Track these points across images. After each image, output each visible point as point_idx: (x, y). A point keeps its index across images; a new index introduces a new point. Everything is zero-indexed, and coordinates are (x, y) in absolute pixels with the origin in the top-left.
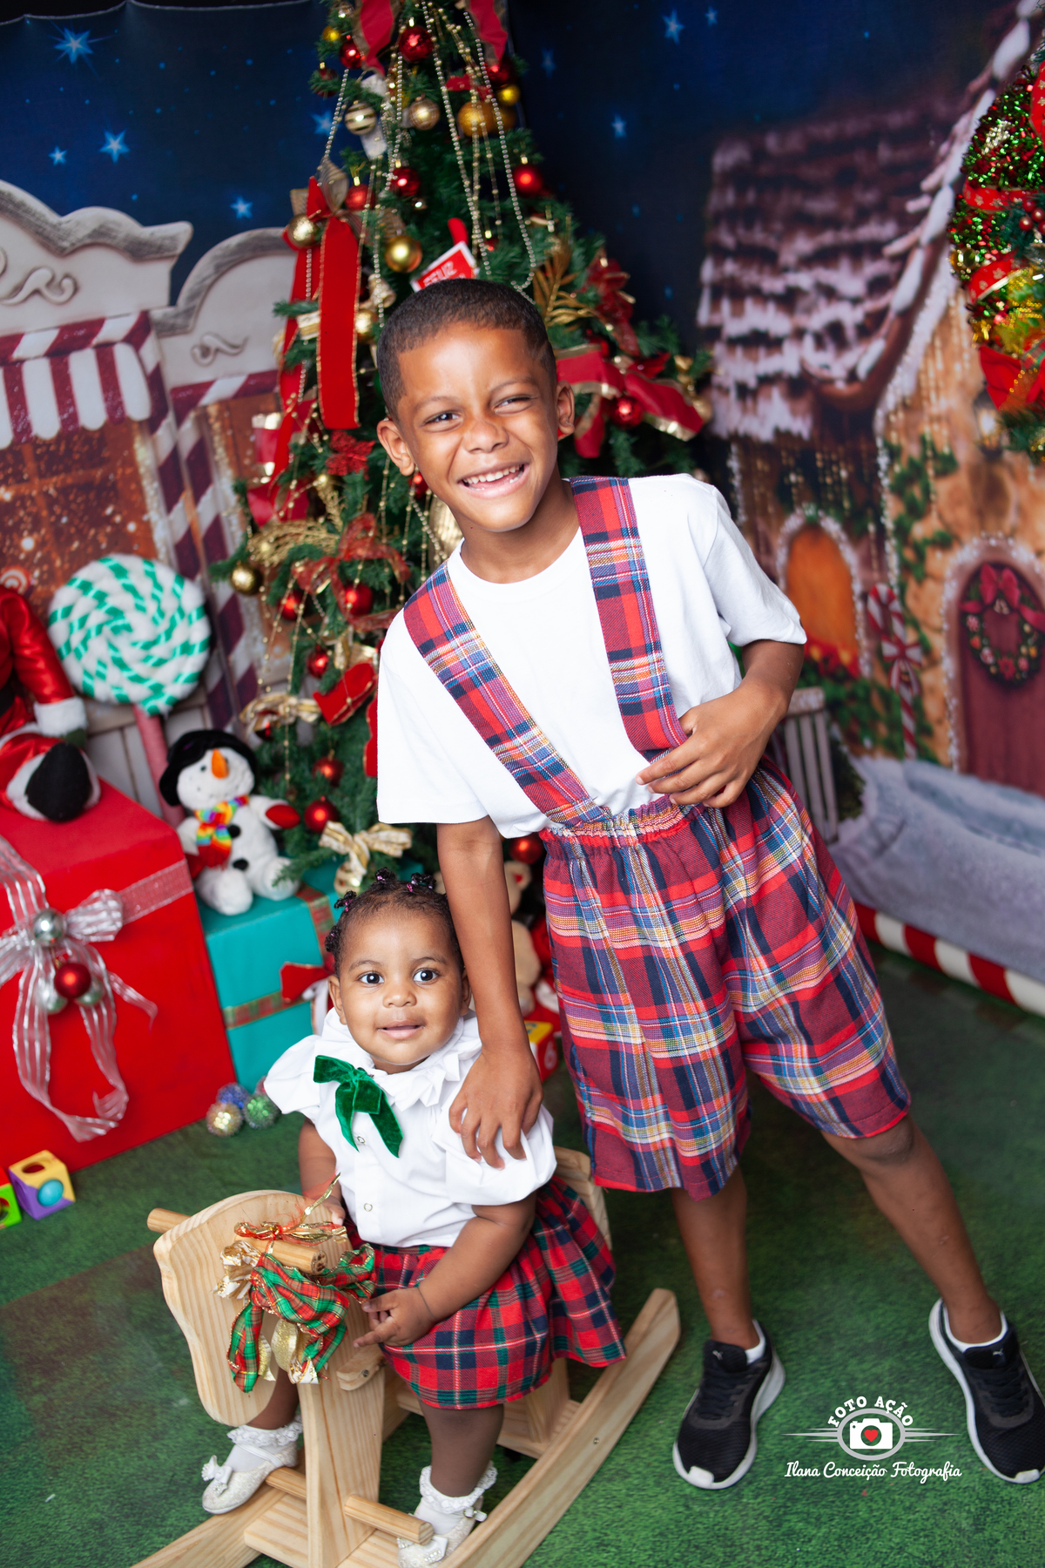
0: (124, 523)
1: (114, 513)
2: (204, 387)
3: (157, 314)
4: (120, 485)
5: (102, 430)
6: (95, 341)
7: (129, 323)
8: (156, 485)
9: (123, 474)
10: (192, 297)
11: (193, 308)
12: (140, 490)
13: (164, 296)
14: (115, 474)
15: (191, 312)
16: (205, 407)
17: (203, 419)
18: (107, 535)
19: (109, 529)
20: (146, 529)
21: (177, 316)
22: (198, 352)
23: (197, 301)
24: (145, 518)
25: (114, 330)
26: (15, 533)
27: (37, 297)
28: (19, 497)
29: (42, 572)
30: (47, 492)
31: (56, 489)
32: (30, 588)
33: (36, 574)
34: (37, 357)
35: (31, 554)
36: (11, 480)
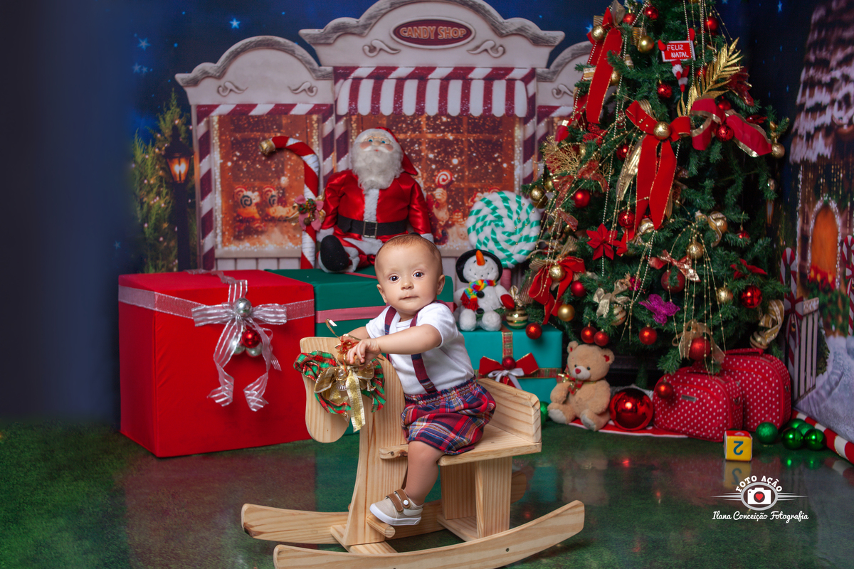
0: (502, 163)
1: (498, 157)
2: (556, 108)
3: (539, 71)
4: (504, 145)
5: (501, 118)
6: (507, 77)
7: (525, 72)
8: (521, 149)
9: (507, 140)
10: (558, 66)
11: (557, 71)
12: (513, 150)
13: (544, 63)
14: (503, 139)
15: (556, 73)
16: (553, 118)
17: (551, 123)
18: (492, 166)
19: (494, 164)
20: (512, 168)
21: (549, 73)
22: (555, 91)
23: (560, 69)
24: (512, 163)
25: (517, 74)
26: (451, 155)
27: (485, 53)
28: (456, 139)
29: (459, 176)
30: (469, 140)
31: (474, 140)
32: (451, 182)
33: (456, 176)
34: (479, 79)
35: (455, 166)
36: (454, 131)
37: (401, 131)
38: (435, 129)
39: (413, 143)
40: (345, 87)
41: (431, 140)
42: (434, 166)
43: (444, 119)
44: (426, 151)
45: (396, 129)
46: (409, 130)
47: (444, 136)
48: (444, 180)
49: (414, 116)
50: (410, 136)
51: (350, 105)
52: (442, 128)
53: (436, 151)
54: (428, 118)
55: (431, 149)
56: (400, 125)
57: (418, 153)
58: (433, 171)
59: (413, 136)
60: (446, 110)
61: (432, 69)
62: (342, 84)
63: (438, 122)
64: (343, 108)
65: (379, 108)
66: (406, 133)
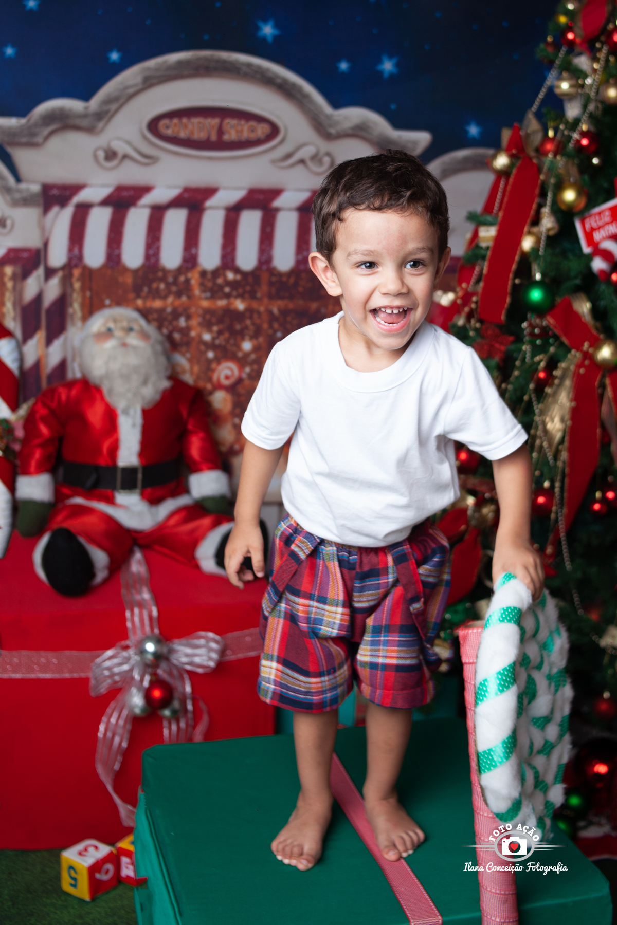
26: (240, 335)
27: (300, 168)
28: (250, 311)
29: (252, 370)
30: (270, 313)
31: (280, 310)
32: (240, 381)
33: (248, 370)
34: (290, 209)
35: (247, 355)
36: (247, 296)
37: (156, 294)
38: (215, 292)
39: (176, 315)
40: (62, 219)
41: (207, 311)
42: (211, 354)
43: (230, 276)
44: (199, 329)
45: (150, 292)
46: (169, 293)
47: (229, 304)
48: (227, 377)
49: (180, 271)
50: (172, 304)
51: (70, 250)
52: (227, 290)
53: (215, 328)
54: (204, 273)
55: (207, 326)
56: (155, 285)
57: (185, 332)
58: (209, 362)
59: (177, 303)
60: (233, 260)
61: (210, 192)
62: (57, 215)
63: (220, 281)
64: (58, 256)
65: (119, 256)
66: (164, 298)
